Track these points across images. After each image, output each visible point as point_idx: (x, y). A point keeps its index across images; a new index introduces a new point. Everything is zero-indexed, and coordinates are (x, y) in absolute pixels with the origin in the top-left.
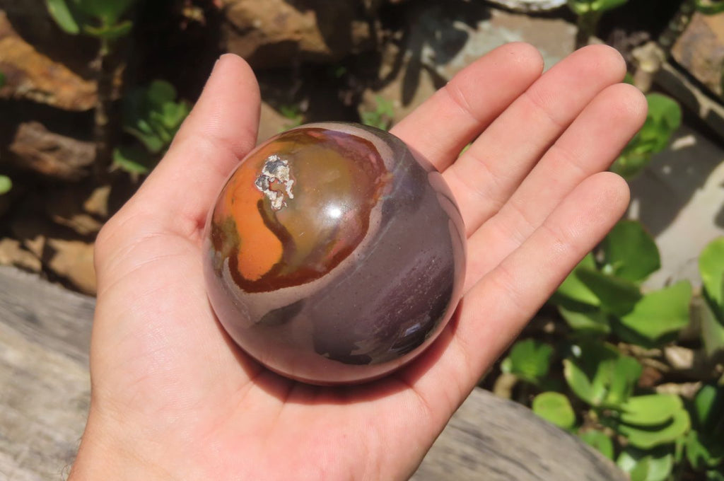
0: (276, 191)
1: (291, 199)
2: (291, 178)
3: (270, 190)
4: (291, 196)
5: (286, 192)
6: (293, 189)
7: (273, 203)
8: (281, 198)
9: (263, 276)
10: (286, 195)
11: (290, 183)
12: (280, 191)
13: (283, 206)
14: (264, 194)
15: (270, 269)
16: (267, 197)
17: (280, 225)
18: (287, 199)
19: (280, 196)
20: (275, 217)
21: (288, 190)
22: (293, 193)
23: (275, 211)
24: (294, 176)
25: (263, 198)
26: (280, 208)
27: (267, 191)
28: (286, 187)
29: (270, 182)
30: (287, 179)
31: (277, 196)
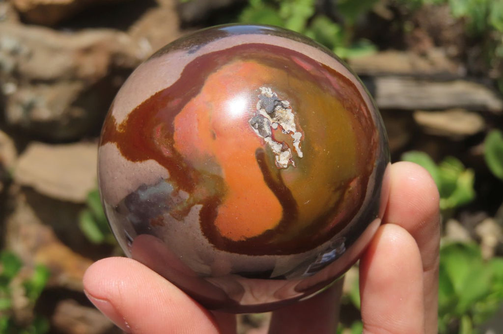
0: (281, 143)
1: (300, 159)
2: (298, 130)
3: (273, 139)
4: (301, 155)
5: (294, 147)
6: (302, 145)
7: (277, 157)
8: (287, 154)
9: (248, 239)
10: (294, 151)
11: (298, 136)
12: (286, 143)
13: (289, 165)
14: (265, 142)
15: (261, 234)
16: (269, 148)
17: (285, 187)
18: (294, 157)
19: (286, 150)
20: (279, 176)
21: (296, 145)
22: (302, 150)
23: (280, 169)
24: (302, 127)
25: (264, 148)
26: (286, 167)
27: (268, 140)
28: (293, 140)
29: (271, 127)
30: (294, 130)
31: (283, 150)
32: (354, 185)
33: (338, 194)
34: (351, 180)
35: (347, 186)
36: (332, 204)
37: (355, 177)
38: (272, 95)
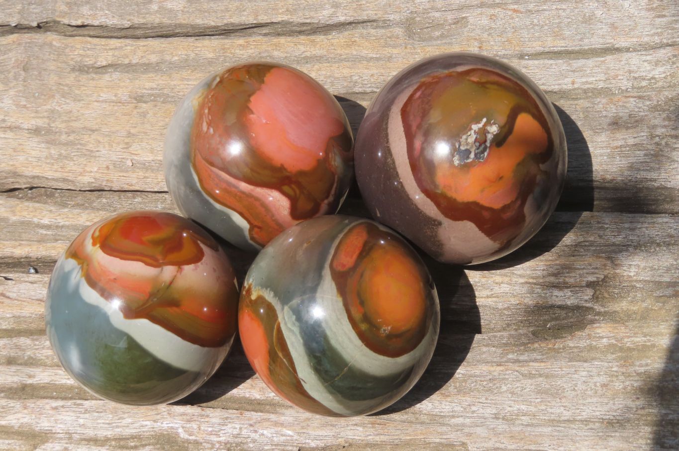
0: (485, 135)
1: (487, 119)
2: (471, 129)
3: (485, 141)
4: (485, 120)
5: (483, 126)
6: (478, 122)
7: (495, 133)
8: (488, 128)
10: (485, 125)
11: (475, 127)
12: (484, 132)
13: (494, 124)
14: (490, 146)
16: (492, 141)
17: (508, 120)
18: (488, 123)
19: (487, 130)
20: (504, 126)
21: (480, 125)
22: (482, 120)
23: (501, 128)
24: (467, 127)
25: (494, 144)
26: (497, 125)
27: (488, 144)
28: (480, 129)
29: (479, 146)
30: (472, 132)
31: (489, 133)
32: (475, 79)
33: (488, 86)
34: (474, 82)
35: (478, 83)
36: (495, 87)
37: (469, 80)
38: (457, 156)
